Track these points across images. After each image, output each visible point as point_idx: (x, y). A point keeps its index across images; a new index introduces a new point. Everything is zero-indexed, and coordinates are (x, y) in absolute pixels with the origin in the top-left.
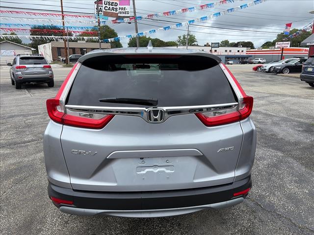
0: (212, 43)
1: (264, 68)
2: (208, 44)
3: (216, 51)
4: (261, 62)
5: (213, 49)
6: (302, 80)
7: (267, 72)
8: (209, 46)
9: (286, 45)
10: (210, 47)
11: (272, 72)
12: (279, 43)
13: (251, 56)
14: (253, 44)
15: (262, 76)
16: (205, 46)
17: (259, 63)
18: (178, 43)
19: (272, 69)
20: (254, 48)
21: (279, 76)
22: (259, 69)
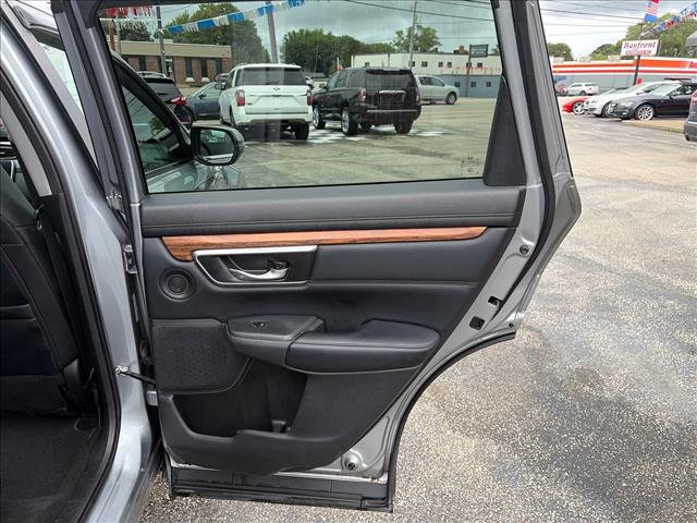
0: (471, 47)
1: (591, 105)
2: (462, 47)
3: (480, 65)
4: (588, 92)
5: (475, 61)
6: (688, 139)
7: (597, 116)
8: (466, 53)
9: (647, 49)
10: (467, 57)
11: (611, 116)
12: (631, 42)
13: (564, 78)
14: (569, 50)
15: (582, 127)
16: (456, 52)
17: (583, 93)
18: (396, 47)
19: (610, 109)
20: (572, 60)
21: (626, 125)
22: (579, 108)
